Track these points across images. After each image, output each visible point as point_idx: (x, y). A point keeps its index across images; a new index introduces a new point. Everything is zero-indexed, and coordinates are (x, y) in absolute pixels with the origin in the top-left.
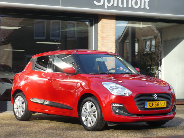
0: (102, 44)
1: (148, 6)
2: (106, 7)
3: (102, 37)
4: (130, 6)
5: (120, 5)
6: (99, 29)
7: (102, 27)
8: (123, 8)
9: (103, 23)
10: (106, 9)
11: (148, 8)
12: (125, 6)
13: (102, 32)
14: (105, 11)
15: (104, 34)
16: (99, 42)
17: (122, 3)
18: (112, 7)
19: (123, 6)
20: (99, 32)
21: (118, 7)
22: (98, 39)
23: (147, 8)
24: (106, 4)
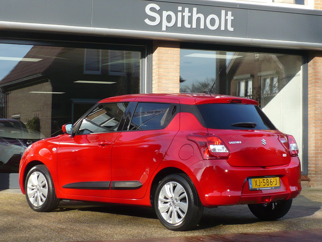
0: (159, 86)
1: (232, 27)
2: (164, 28)
3: (159, 75)
4: (202, 26)
5: (187, 25)
6: (154, 63)
7: (159, 60)
8: (191, 30)
9: (160, 53)
10: (164, 31)
11: (232, 29)
12: (194, 26)
13: (158, 68)
14: (163, 34)
15: (161, 71)
16: (153, 82)
17: (190, 22)
18: (174, 28)
19: (191, 26)
20: (154, 67)
21: (183, 29)
22: (153, 78)
23: (230, 29)
24: (165, 23)
